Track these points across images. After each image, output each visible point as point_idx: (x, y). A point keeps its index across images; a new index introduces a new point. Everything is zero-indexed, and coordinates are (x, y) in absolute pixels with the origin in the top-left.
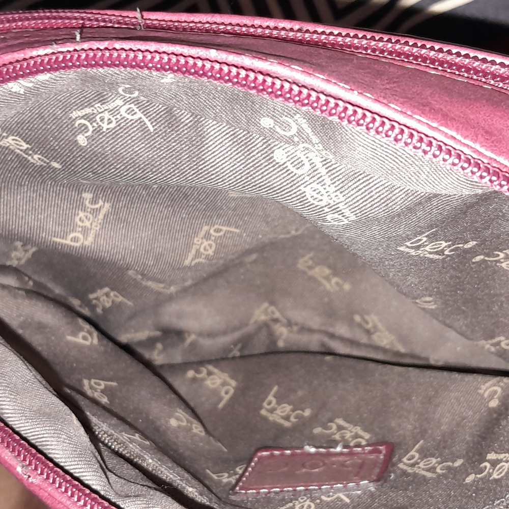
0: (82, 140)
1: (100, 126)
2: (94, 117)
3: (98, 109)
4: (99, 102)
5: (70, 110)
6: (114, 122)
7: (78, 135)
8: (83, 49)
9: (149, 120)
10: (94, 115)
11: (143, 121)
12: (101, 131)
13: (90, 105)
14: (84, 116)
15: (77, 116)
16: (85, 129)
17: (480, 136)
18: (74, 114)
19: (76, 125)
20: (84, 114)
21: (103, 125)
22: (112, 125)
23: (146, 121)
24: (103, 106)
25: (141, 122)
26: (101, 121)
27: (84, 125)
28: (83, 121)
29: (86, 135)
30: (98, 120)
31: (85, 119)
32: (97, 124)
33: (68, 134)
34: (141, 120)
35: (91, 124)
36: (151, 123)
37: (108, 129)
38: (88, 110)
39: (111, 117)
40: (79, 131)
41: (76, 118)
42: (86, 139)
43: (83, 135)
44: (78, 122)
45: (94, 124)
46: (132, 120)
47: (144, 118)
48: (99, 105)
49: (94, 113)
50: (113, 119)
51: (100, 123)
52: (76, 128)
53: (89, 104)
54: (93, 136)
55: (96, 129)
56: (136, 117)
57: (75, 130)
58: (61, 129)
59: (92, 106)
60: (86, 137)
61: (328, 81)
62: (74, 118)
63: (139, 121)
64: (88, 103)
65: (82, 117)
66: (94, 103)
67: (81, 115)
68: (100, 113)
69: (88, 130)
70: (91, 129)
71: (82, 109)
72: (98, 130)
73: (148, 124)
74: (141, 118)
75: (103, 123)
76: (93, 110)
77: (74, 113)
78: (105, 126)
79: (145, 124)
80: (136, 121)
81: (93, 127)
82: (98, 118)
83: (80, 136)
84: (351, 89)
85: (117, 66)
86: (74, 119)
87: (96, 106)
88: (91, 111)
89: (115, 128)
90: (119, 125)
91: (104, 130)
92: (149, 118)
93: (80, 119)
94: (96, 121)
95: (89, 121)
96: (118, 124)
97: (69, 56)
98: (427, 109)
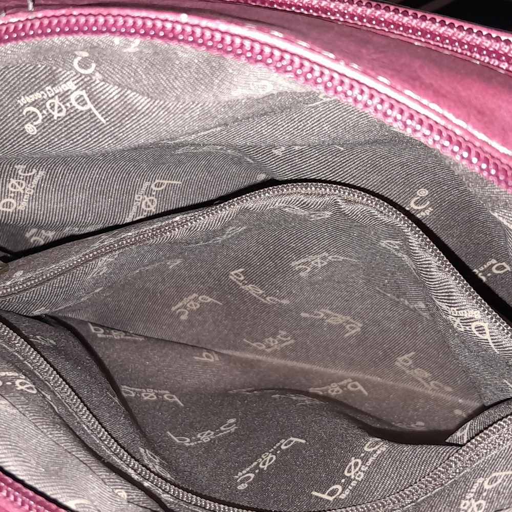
0: (30, 129)
1: (50, 114)
2: (44, 104)
3: (48, 93)
4: (49, 84)
5: (18, 95)
6: (65, 110)
7: (26, 123)
8: (36, 18)
9: (100, 113)
10: (45, 101)
11: (93, 113)
12: (52, 120)
13: (40, 89)
14: (33, 102)
15: (25, 102)
16: (34, 117)
17: (472, 117)
18: (23, 101)
19: (24, 113)
20: (33, 100)
21: (53, 113)
22: (63, 114)
23: (96, 113)
24: (54, 88)
25: (90, 115)
26: (51, 108)
27: (33, 112)
28: (32, 109)
29: (35, 123)
30: (48, 107)
31: (35, 107)
32: (47, 111)
33: (13, 124)
34: (91, 112)
35: (41, 111)
36: (102, 116)
37: (58, 117)
38: (38, 95)
39: (61, 104)
40: (28, 119)
41: (24, 105)
42: (35, 128)
43: (32, 124)
44: (27, 110)
45: (44, 112)
46: (81, 111)
47: (94, 110)
48: (49, 88)
49: (44, 99)
50: (63, 107)
51: (51, 111)
52: (23, 116)
53: (38, 88)
54: (43, 124)
55: (46, 117)
56: (85, 108)
57: (23, 118)
58: (6, 118)
59: (42, 90)
60: (35, 126)
61: (312, 50)
62: (22, 104)
63: (89, 114)
64: (39, 85)
65: (31, 104)
66: (45, 86)
67: (30, 102)
68: (50, 98)
69: (38, 118)
70: (41, 117)
71: (31, 94)
72: (49, 118)
73: (99, 116)
74: (90, 110)
75: (54, 111)
76: (43, 95)
77: (23, 99)
78: (56, 114)
79: (95, 116)
80: (86, 113)
81: (43, 115)
82: (48, 105)
83: (29, 124)
84: (336, 59)
85: (77, 32)
86: (22, 107)
87: (47, 89)
88: (40, 97)
89: (66, 117)
90: (69, 115)
91: (55, 118)
92: (100, 110)
93: (28, 106)
94: (46, 108)
95: (38, 109)
96: (68, 113)
97: (21, 26)
98: (417, 83)
